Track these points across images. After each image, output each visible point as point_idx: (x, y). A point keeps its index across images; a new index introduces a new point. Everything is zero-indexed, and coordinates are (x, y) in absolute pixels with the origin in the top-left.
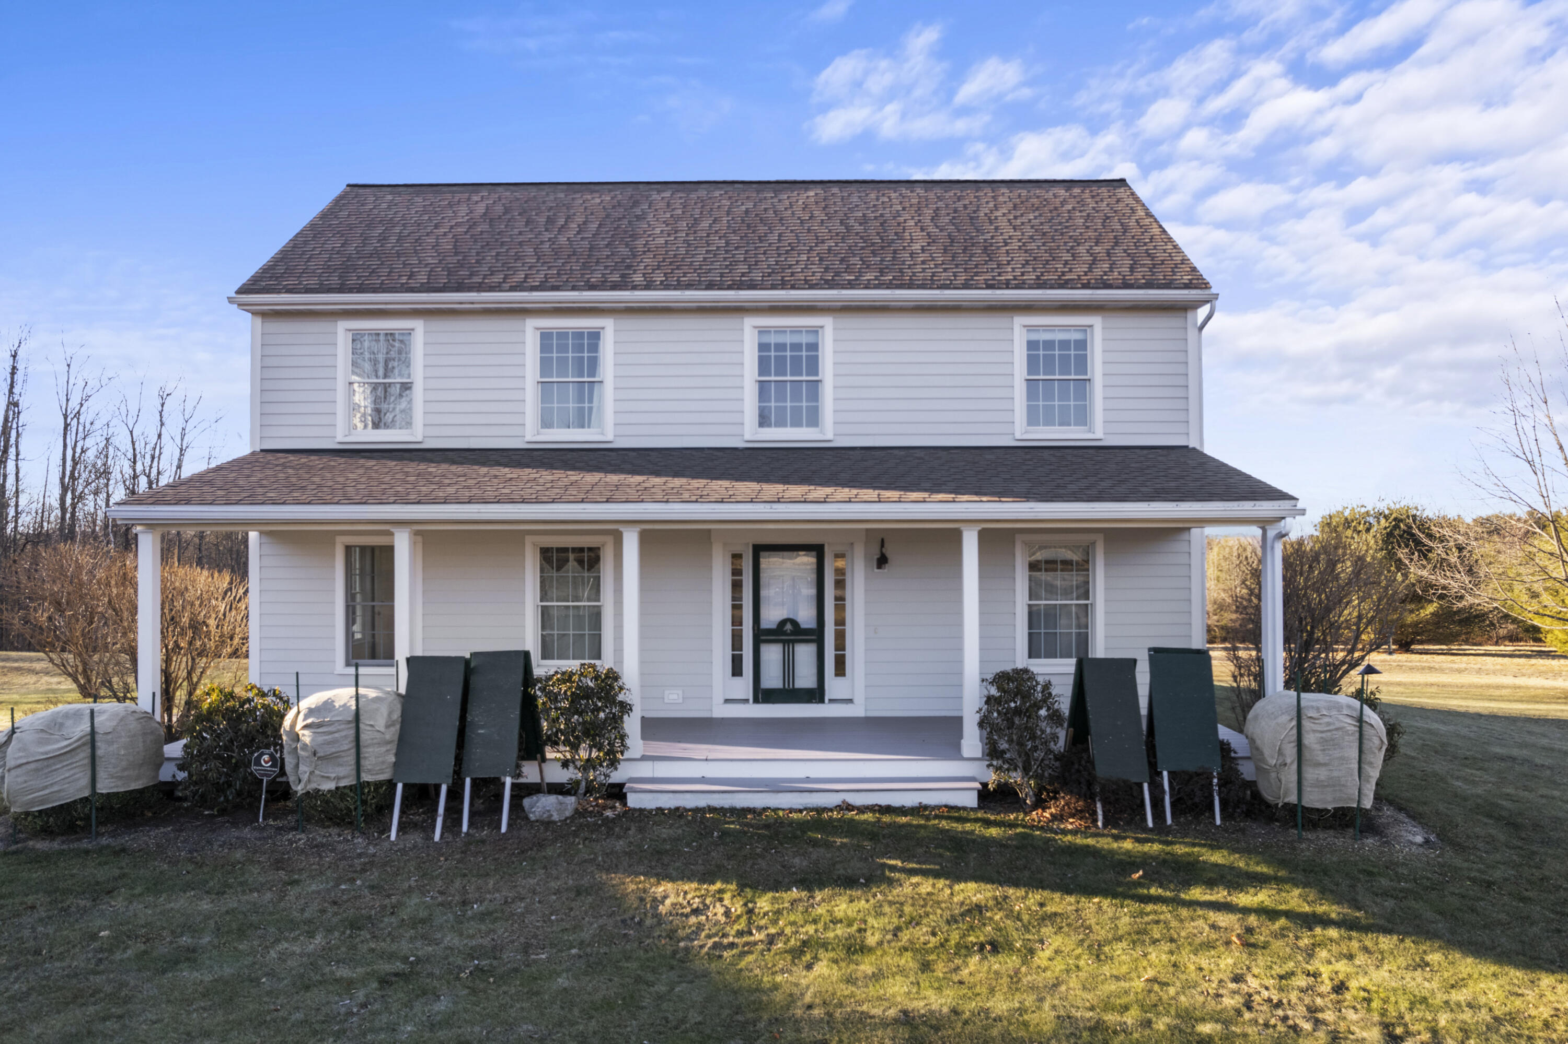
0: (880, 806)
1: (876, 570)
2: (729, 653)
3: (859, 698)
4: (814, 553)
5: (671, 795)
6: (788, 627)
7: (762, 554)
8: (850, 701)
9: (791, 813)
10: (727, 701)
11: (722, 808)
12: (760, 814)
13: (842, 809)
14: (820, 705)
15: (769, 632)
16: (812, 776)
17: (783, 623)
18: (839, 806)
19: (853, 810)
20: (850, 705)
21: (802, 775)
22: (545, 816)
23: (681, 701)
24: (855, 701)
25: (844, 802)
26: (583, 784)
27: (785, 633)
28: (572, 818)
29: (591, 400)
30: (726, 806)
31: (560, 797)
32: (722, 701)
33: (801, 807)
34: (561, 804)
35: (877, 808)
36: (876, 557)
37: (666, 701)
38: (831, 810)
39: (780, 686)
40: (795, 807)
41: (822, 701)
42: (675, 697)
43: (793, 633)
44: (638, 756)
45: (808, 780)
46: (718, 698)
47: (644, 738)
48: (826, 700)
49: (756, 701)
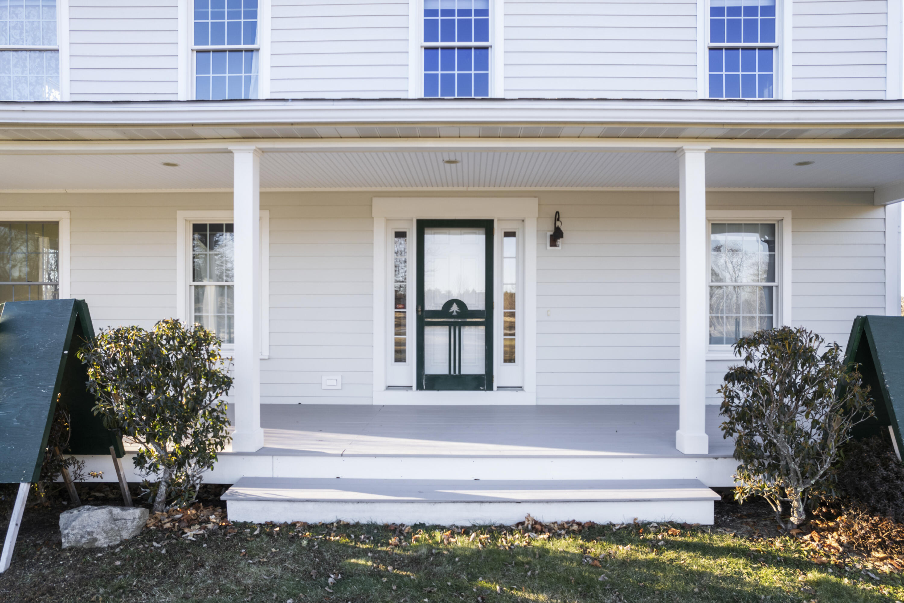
0: (579, 524)
1: (549, 248)
2: (392, 338)
3: (530, 386)
4: (483, 231)
5: (287, 505)
6: (455, 308)
7: (427, 231)
8: (520, 388)
9: (452, 535)
10: (389, 387)
11: (357, 525)
12: (408, 537)
13: (526, 530)
14: (488, 392)
15: (434, 314)
16: (483, 477)
17: (449, 304)
18: (522, 523)
19: (542, 532)
20: (520, 393)
21: (470, 477)
22: (84, 540)
23: (339, 387)
24: (525, 388)
25: (528, 517)
26: (163, 488)
27: (451, 316)
28: (134, 540)
29: (249, 69)
30: (363, 521)
31: (117, 511)
32: (384, 388)
33: (468, 524)
34: (115, 520)
35: (575, 527)
36: (549, 233)
37: (324, 387)
38: (510, 530)
39: (447, 372)
40: (459, 523)
41: (490, 387)
42: (334, 382)
43: (459, 315)
44: (253, 450)
45: (477, 483)
46: (379, 385)
47: (263, 425)
48: (495, 388)
49: (420, 387)
